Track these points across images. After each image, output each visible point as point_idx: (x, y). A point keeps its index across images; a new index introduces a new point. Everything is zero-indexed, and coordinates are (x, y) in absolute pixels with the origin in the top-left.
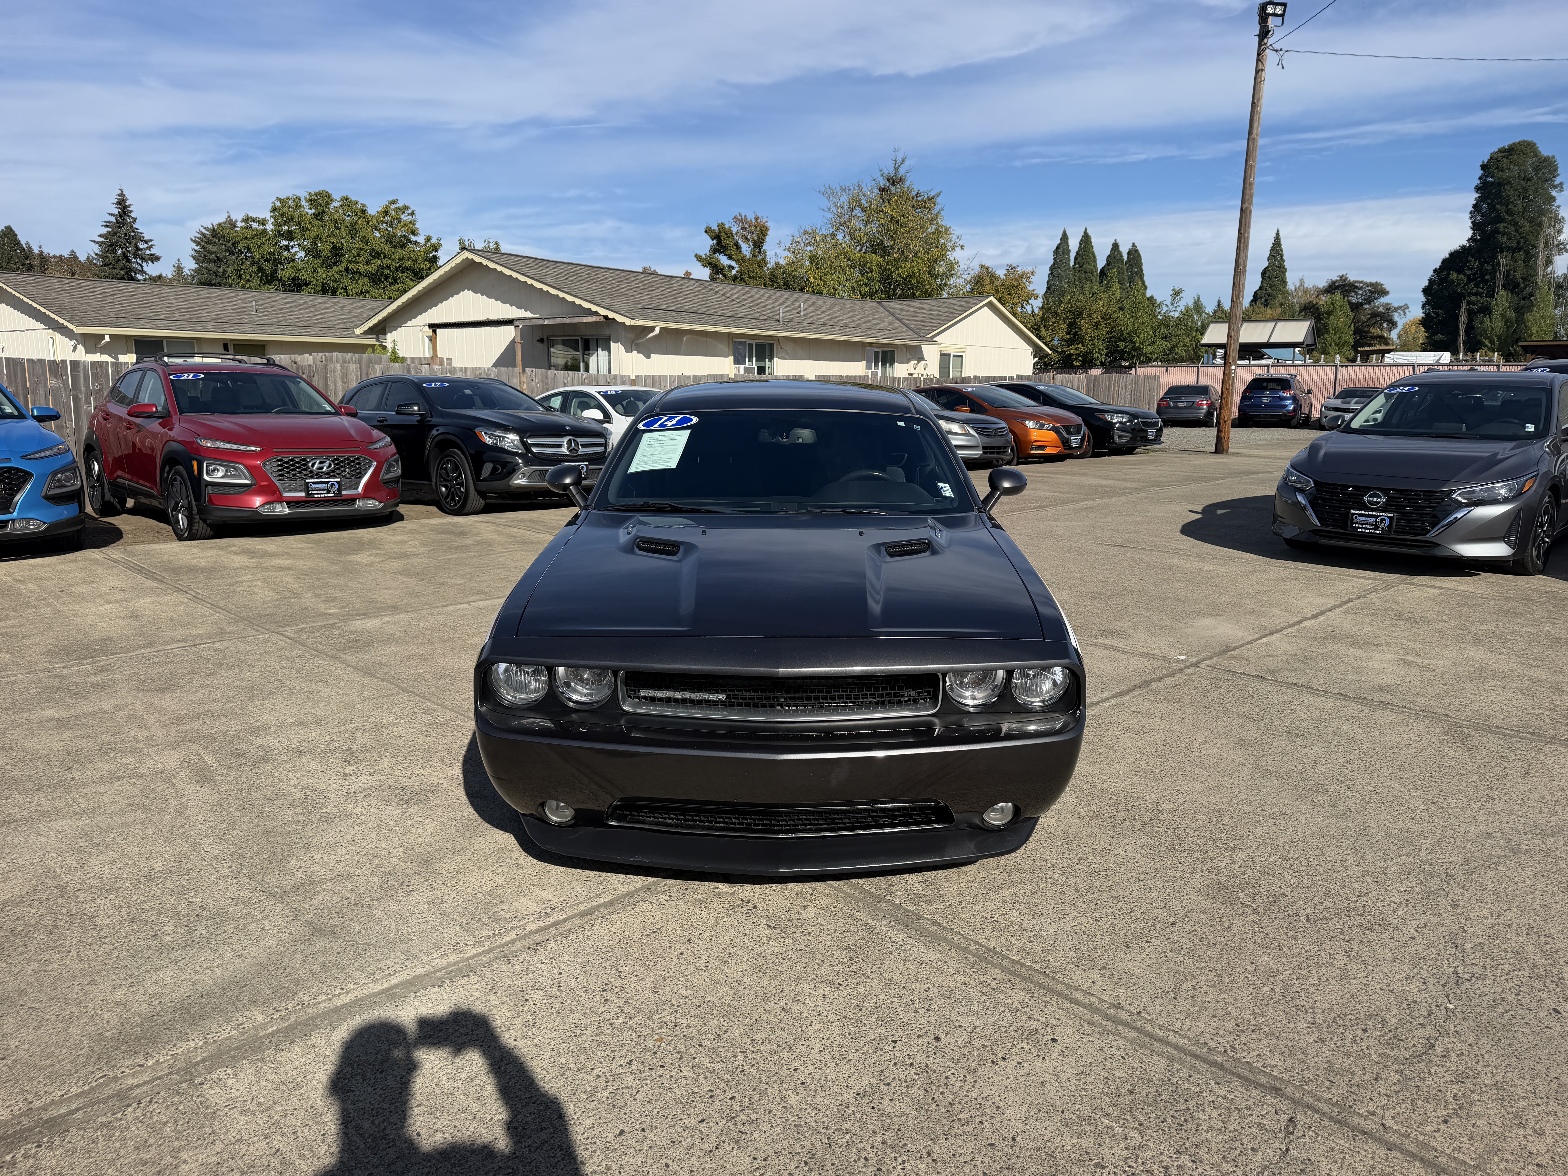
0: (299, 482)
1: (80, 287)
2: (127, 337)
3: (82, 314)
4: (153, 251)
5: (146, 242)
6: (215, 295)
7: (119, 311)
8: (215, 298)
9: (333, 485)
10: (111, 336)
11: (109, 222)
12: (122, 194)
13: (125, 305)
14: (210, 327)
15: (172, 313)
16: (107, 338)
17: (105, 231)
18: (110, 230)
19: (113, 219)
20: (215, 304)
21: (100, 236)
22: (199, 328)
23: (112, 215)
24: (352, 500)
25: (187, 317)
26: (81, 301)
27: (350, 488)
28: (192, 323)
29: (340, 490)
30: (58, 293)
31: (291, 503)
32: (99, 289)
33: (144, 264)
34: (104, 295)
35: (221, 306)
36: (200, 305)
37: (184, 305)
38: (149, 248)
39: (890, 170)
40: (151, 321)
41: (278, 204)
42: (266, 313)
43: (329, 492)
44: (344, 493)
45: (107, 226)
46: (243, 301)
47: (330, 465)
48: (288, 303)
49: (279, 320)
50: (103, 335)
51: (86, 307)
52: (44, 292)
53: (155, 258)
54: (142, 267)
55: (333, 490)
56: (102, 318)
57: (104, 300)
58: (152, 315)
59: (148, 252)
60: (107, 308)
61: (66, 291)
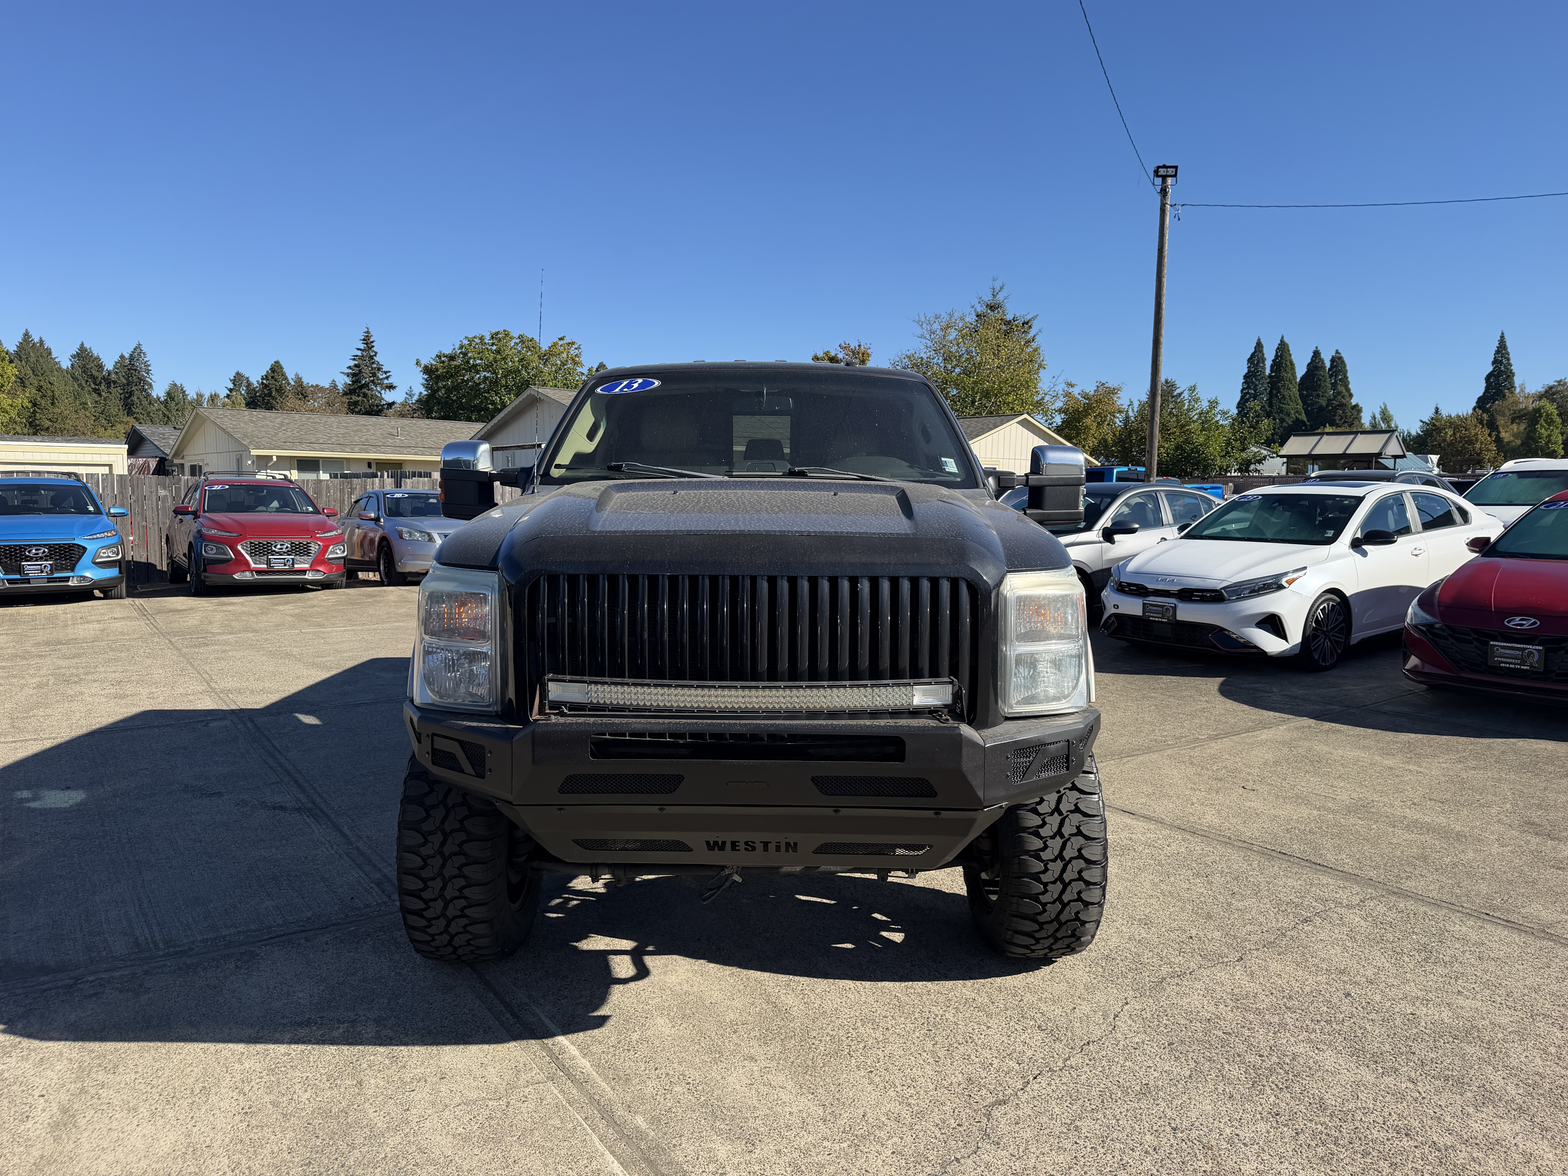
0: (265, 558)
1: (265, 418)
2: (291, 458)
3: (259, 440)
4: (390, 381)
5: (386, 373)
6: (371, 423)
7: (289, 437)
8: (370, 425)
9: (288, 560)
10: (277, 457)
11: (356, 356)
12: (368, 332)
13: (295, 432)
14: (356, 449)
15: (331, 438)
16: (275, 459)
17: (352, 363)
18: (356, 362)
19: (359, 353)
20: (368, 430)
21: (349, 368)
22: (348, 450)
23: (358, 349)
24: (304, 572)
25: (341, 441)
26: (261, 429)
27: (301, 563)
28: (342, 446)
29: (293, 564)
30: (246, 423)
31: (259, 572)
32: (278, 420)
33: (383, 392)
34: (282, 424)
35: (372, 432)
36: (357, 431)
37: (343, 431)
38: (387, 378)
39: (988, 298)
40: (311, 445)
41: (466, 342)
42: (408, 437)
43: (285, 565)
44: (296, 566)
45: (354, 359)
46: (393, 428)
47: (287, 547)
48: (430, 429)
49: (417, 443)
50: (272, 456)
51: (264, 434)
52: (234, 423)
53: (391, 387)
54: (381, 394)
55: (288, 564)
56: (274, 443)
57: (279, 428)
58: (313, 440)
59: (386, 381)
60: (281, 434)
61: (252, 421)
